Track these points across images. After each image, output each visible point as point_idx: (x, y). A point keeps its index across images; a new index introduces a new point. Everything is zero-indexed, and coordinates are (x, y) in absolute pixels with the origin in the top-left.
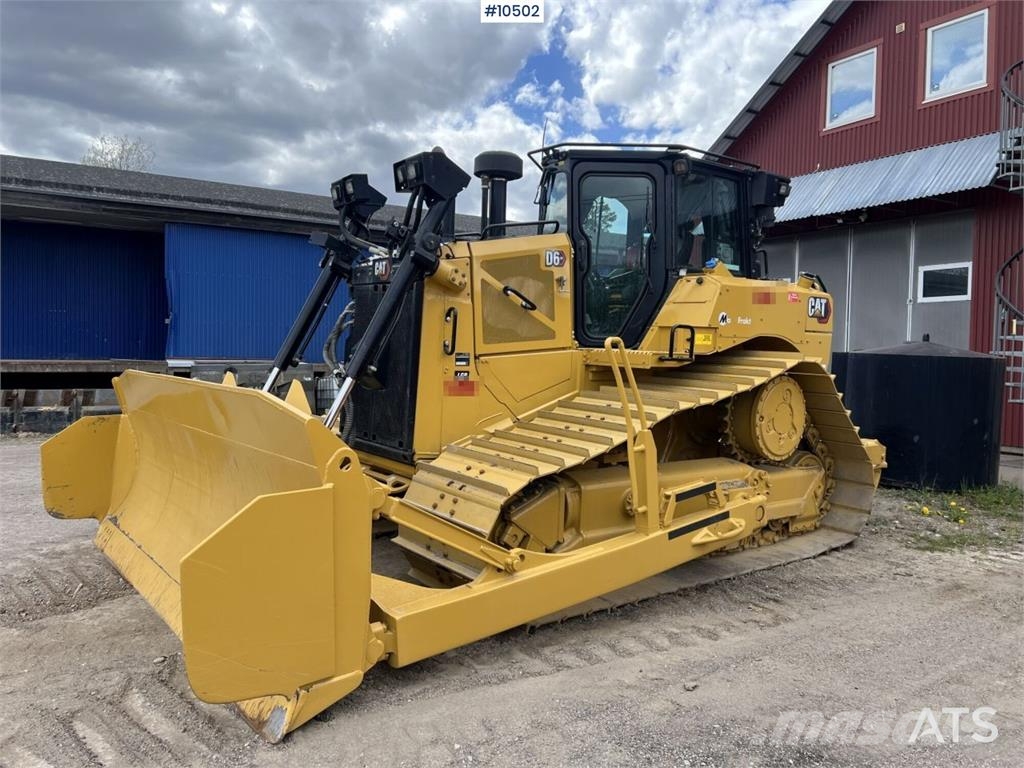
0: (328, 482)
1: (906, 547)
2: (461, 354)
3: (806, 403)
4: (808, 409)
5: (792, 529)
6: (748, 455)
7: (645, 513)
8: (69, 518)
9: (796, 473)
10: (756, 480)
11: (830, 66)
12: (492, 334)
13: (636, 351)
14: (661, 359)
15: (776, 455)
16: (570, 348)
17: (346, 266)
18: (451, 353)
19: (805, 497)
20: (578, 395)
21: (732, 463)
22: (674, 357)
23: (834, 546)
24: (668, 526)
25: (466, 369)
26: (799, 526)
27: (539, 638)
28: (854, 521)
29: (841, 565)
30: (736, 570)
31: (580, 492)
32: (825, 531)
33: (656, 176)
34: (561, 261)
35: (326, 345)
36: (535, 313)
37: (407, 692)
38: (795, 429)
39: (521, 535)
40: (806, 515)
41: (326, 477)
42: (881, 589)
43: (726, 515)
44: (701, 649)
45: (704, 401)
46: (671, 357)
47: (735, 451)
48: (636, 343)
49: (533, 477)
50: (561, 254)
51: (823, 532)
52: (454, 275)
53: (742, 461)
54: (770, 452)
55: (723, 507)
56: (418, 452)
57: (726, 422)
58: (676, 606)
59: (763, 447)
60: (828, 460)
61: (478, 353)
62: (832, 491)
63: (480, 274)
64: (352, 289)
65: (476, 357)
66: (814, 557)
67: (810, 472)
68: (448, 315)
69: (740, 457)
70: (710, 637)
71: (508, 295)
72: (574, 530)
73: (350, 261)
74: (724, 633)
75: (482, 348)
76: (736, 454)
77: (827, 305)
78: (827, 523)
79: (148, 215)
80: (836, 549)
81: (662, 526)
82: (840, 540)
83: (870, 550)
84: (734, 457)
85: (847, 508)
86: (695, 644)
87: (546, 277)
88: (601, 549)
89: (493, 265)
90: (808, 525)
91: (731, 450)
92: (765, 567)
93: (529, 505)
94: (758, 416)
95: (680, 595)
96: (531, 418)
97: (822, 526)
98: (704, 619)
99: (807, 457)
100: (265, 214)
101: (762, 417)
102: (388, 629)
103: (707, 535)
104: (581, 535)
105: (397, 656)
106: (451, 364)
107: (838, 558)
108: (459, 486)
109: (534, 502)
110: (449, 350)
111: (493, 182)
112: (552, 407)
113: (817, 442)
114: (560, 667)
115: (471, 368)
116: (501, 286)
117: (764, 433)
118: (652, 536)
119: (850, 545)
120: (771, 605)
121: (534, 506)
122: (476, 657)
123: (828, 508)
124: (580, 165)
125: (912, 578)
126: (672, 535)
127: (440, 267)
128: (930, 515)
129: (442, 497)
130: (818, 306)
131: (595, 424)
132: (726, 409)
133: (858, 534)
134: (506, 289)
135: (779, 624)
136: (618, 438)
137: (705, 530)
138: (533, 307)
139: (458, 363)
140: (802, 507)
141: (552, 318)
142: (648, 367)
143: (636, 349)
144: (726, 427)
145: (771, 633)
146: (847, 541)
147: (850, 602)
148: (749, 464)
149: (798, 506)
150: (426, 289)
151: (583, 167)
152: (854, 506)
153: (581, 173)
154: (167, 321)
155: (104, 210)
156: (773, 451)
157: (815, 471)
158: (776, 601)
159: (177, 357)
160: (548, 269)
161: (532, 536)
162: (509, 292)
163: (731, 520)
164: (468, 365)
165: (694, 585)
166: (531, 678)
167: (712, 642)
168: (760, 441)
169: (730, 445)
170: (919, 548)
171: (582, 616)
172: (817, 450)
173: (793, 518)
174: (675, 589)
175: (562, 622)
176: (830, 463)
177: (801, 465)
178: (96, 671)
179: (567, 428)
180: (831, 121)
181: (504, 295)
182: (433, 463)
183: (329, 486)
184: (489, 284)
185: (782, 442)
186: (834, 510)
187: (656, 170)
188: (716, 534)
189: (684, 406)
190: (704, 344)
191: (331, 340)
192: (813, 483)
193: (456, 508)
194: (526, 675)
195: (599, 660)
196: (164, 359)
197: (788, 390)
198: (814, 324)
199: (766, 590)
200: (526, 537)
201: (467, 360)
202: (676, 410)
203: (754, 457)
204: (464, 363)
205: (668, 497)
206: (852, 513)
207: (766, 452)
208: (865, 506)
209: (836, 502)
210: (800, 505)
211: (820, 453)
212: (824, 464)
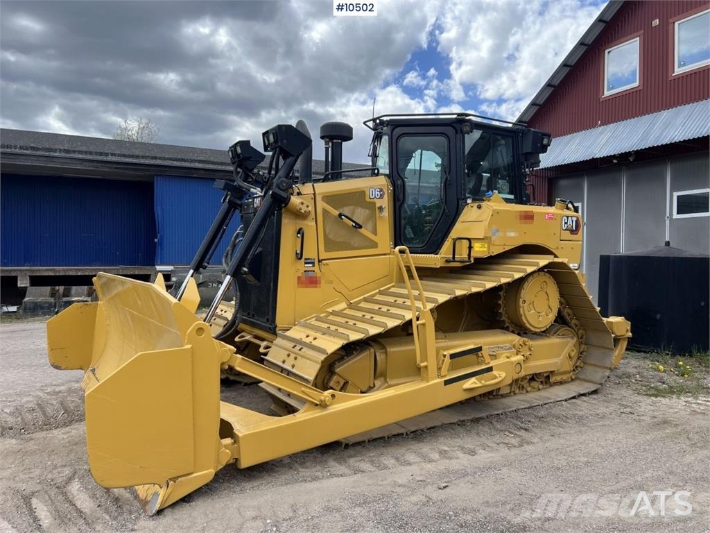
0: (187, 344)
1: (638, 393)
2: (309, 259)
3: (560, 291)
4: (561, 295)
5: (552, 380)
6: (518, 328)
7: (426, 367)
8: (65, 369)
9: (554, 340)
10: (521, 345)
11: (607, 51)
12: (330, 245)
13: (436, 256)
14: (448, 261)
15: (536, 328)
16: (389, 254)
17: (239, 202)
18: (301, 259)
19: (562, 357)
20: (393, 286)
21: (504, 333)
22: (456, 259)
23: (582, 392)
24: (445, 376)
25: (312, 269)
26: (558, 378)
27: (351, 451)
28: (599, 375)
29: (584, 406)
30: (504, 409)
31: (386, 353)
32: (579, 382)
33: (450, 136)
34: (381, 195)
35: (225, 254)
36: (362, 231)
37: (248, 485)
38: (551, 309)
39: (342, 382)
40: (562, 370)
41: (186, 341)
42: (608, 422)
43: (490, 369)
44: (462, 461)
45: (474, 290)
46: (454, 260)
47: (507, 324)
48: (436, 250)
49: (345, 342)
50: (381, 190)
51: (577, 382)
52: (301, 206)
53: (513, 332)
54: (532, 325)
55: (489, 363)
56: (278, 325)
57: (500, 304)
58: (453, 432)
59: (526, 322)
60: (581, 331)
61: (321, 258)
62: (585, 353)
63: (321, 205)
64: (242, 217)
65: (319, 261)
66: (566, 400)
67: (566, 340)
68: (299, 233)
69: (511, 329)
70: (469, 454)
71: (342, 219)
72: (382, 378)
73: (241, 198)
74: (481, 451)
75: (323, 255)
76: (508, 327)
77: (577, 222)
78: (580, 376)
79: (143, 170)
80: (584, 395)
81: (439, 376)
82: (587, 388)
83: (610, 396)
84: (507, 329)
85: (594, 365)
86: (457, 458)
87: (371, 206)
88: (393, 391)
89: (331, 199)
90: (565, 377)
91: (505, 324)
92: (527, 406)
93: (349, 361)
94: (521, 300)
95: (459, 425)
96: (359, 302)
97: (577, 378)
98: (469, 441)
99: (564, 329)
100: (220, 167)
101: (524, 301)
102: (235, 442)
103: (475, 383)
104: (387, 382)
105: (240, 461)
106: (302, 266)
107: (584, 401)
108: (299, 348)
109: (352, 359)
110: (299, 256)
111: (333, 143)
112: (374, 295)
113: (572, 318)
114: (357, 471)
115: (316, 268)
116: (336, 213)
117: (526, 312)
118: (432, 382)
119: (595, 392)
120: (522, 433)
121: (352, 361)
122: (302, 464)
123: (582, 365)
124: (397, 129)
125: (633, 415)
126: (447, 383)
127: (291, 200)
128: (664, 372)
129: (289, 355)
130: (570, 222)
131: (398, 306)
132: (500, 295)
133: (601, 384)
134: (340, 215)
135: (523, 446)
136: (408, 316)
137: (473, 379)
138: (360, 227)
139: (306, 265)
140: (559, 364)
141: (376, 234)
142: (438, 267)
143: (437, 254)
144: (500, 308)
145: (515, 451)
146: (593, 389)
147: (580, 431)
148: (519, 334)
150: (283, 215)
151: (398, 131)
152: (599, 364)
153: (398, 135)
154: (156, 240)
155: (115, 168)
156: (534, 325)
157: (569, 339)
158: (526, 430)
159: (162, 264)
160: (371, 200)
161: (350, 382)
162: (343, 217)
163: (495, 372)
164: (314, 266)
165: (470, 418)
166: (335, 478)
167: (470, 457)
168: (523, 318)
169: (504, 320)
170: (647, 395)
171: (385, 437)
172: (572, 324)
173: (552, 372)
174: (455, 421)
175: (369, 441)
176: (582, 334)
177: (558, 335)
178: (56, 467)
179: (380, 308)
180: (608, 91)
181: (340, 219)
182: (288, 333)
183: (189, 346)
184: (328, 212)
185: (541, 319)
186: (586, 367)
187: (450, 130)
188: (481, 382)
189: (459, 293)
190: (480, 250)
191: (228, 251)
192: (568, 347)
193: (295, 363)
194: (332, 476)
195: (386, 467)
196: (154, 265)
197: (545, 282)
198: (567, 235)
199: (522, 423)
200: (346, 383)
201: (313, 263)
202: (453, 296)
203: (522, 330)
204: (311, 265)
205: (445, 356)
206: (598, 369)
207: (528, 326)
208: (608, 364)
209: (587, 362)
210: (557, 363)
211: (574, 327)
212: (577, 334)
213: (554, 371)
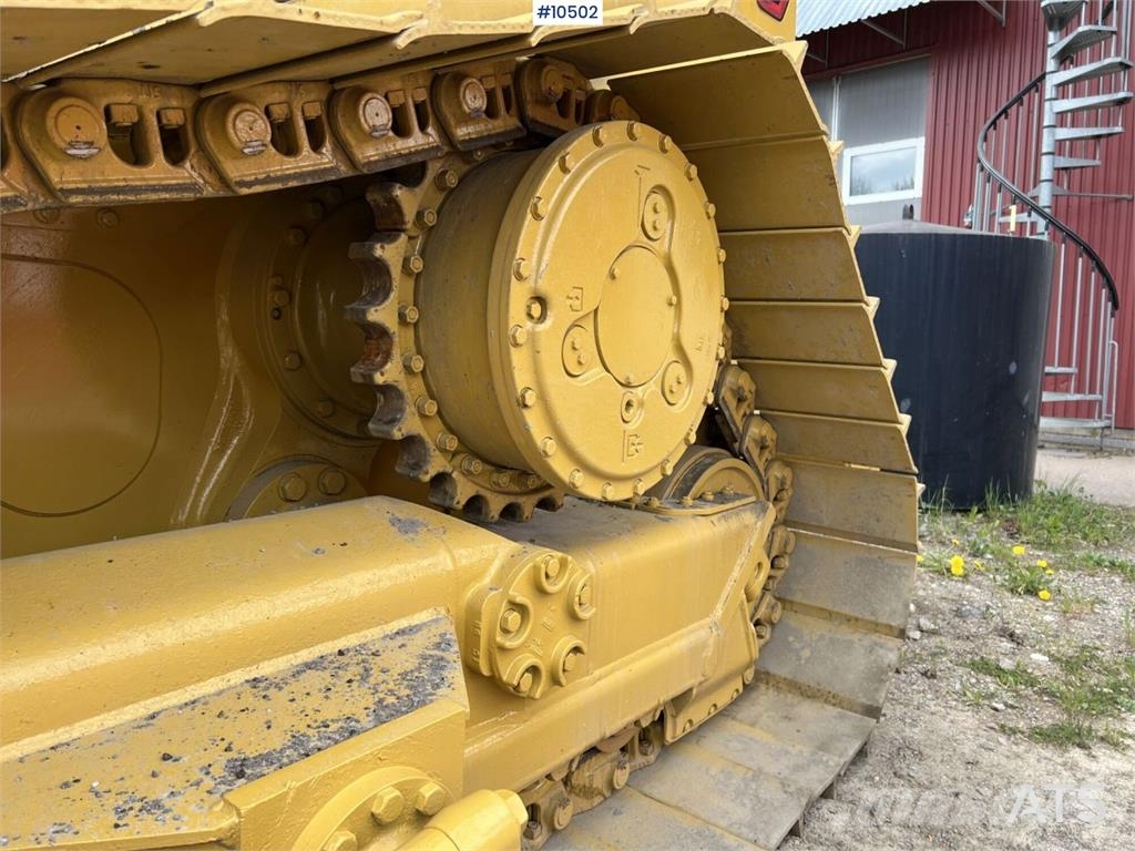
5: (674, 729)
6: (504, 479)
10: (516, 606)
15: (610, 479)
19: (719, 612)
21: (407, 527)
23: (817, 780)
26: (698, 713)
28: (856, 661)
38: (687, 365)
40: (718, 670)
47: (436, 465)
51: (765, 698)
53: (474, 512)
54: (581, 464)
57: (381, 332)
59: (551, 447)
60: (777, 472)
62: (785, 562)
67: (734, 524)
76: (441, 479)
78: (774, 669)
84: (434, 494)
85: (829, 615)
90: (723, 696)
94: (519, 295)
99: (721, 470)
101: (541, 300)
113: (748, 417)
117: (554, 379)
123: (776, 616)
128: (965, 577)
132: (381, 268)
133: (873, 712)
140: (709, 653)
144: (387, 357)
146: (852, 752)
149: (695, 651)
152: (846, 610)
156: (593, 459)
157: (748, 517)
168: (532, 417)
169: (411, 441)
172: (749, 443)
173: (680, 701)
185: (636, 418)
186: (794, 620)
192: (742, 560)
197: (661, 189)
206: (845, 633)
207: (562, 467)
208: (888, 613)
209: (798, 598)
210: (704, 645)
211: (755, 452)
212: (764, 483)
213: (691, 690)
